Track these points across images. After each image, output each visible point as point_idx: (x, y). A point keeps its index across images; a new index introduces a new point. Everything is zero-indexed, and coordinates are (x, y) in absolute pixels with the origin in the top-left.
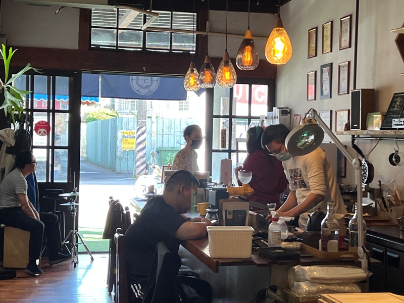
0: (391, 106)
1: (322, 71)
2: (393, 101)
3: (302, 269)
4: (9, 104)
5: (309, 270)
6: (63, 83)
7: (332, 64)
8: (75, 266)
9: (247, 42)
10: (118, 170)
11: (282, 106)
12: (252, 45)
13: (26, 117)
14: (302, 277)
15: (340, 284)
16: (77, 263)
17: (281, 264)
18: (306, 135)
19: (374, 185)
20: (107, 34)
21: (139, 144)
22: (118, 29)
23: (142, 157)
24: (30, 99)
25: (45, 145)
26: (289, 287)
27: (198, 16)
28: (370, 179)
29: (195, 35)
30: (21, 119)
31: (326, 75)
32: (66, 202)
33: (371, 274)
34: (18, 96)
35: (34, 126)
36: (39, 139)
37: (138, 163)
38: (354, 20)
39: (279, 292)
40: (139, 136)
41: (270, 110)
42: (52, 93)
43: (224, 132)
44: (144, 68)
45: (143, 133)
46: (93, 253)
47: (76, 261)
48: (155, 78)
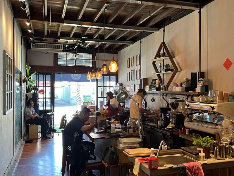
0: (152, 84)
1: (131, 72)
2: (152, 82)
3: (121, 140)
4: (29, 85)
5: (123, 140)
6: (48, 77)
7: (134, 70)
8: (53, 137)
9: (105, 65)
10: (71, 103)
11: (120, 83)
12: (106, 66)
13: (36, 89)
14: (121, 142)
15: (133, 144)
16: (54, 136)
17: (114, 138)
18: (122, 95)
19: (147, 108)
20: (63, 61)
21: (77, 94)
22: (66, 59)
23: (79, 99)
24: (37, 81)
25: (43, 97)
26: (117, 145)
27: (92, 55)
28: (146, 107)
29: (92, 61)
30: (34, 89)
31: (133, 73)
32: (50, 116)
33: (143, 140)
34: (32, 82)
35: (39, 91)
36: (40, 96)
37: (77, 101)
38: (140, 56)
39: (113, 148)
40: (77, 92)
41: (116, 84)
42: (45, 80)
43: (102, 92)
44: (75, 72)
45: (79, 91)
46: (59, 132)
47: (53, 136)
48: (79, 75)
